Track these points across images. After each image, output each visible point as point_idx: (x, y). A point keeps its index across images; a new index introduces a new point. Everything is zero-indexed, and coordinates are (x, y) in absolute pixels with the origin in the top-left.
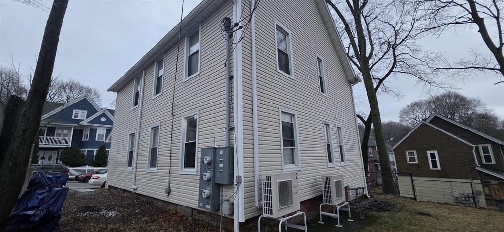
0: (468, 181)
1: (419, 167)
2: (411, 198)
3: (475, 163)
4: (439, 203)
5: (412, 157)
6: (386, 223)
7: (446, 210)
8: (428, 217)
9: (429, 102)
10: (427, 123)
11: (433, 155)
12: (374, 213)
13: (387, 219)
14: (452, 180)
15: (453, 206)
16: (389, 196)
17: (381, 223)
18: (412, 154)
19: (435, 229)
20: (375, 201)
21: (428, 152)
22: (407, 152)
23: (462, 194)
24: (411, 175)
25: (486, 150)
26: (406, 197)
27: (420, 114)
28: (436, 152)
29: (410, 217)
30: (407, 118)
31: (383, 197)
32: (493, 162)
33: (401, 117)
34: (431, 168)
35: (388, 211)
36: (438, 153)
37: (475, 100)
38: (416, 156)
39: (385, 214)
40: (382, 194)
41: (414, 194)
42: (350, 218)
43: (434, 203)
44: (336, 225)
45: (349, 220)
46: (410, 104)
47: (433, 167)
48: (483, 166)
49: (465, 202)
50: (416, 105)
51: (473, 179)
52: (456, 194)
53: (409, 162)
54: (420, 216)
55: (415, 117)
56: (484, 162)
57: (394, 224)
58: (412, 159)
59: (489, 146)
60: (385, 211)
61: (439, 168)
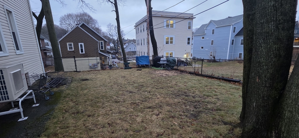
0: (95, 58)
1: (74, 53)
2: (74, 71)
3: (98, 49)
4: (88, 71)
5: (70, 47)
6: (68, 95)
7: (92, 74)
8: (88, 81)
9: (77, 16)
10: (79, 26)
11: (81, 45)
12: (55, 89)
13: (68, 92)
14: (90, 58)
15: (94, 72)
16: (61, 73)
17: (65, 97)
18: (71, 45)
19: (96, 87)
20: (52, 79)
21: (79, 44)
22: (68, 44)
23: (93, 64)
24: (74, 57)
25: (102, 43)
26: (71, 72)
27: (72, 22)
28: (83, 44)
29: (79, 84)
30: (64, 23)
31: (56, 74)
32: (104, 49)
33: (61, 21)
34: (80, 53)
35: (65, 84)
36: (84, 44)
37: (95, 20)
38: (73, 46)
39: (64, 88)
40: (55, 72)
41: (76, 69)
42: (35, 104)
43: (86, 71)
44: (20, 120)
45: (34, 106)
46: (66, 14)
47: (81, 52)
48: (101, 51)
49: (94, 68)
50: (69, 16)
51: (97, 57)
52: (91, 65)
53: (69, 50)
54: (84, 82)
55: (69, 23)
56: (101, 49)
57: (74, 94)
58: (71, 48)
59: (103, 42)
60: (62, 85)
61: (84, 53)
